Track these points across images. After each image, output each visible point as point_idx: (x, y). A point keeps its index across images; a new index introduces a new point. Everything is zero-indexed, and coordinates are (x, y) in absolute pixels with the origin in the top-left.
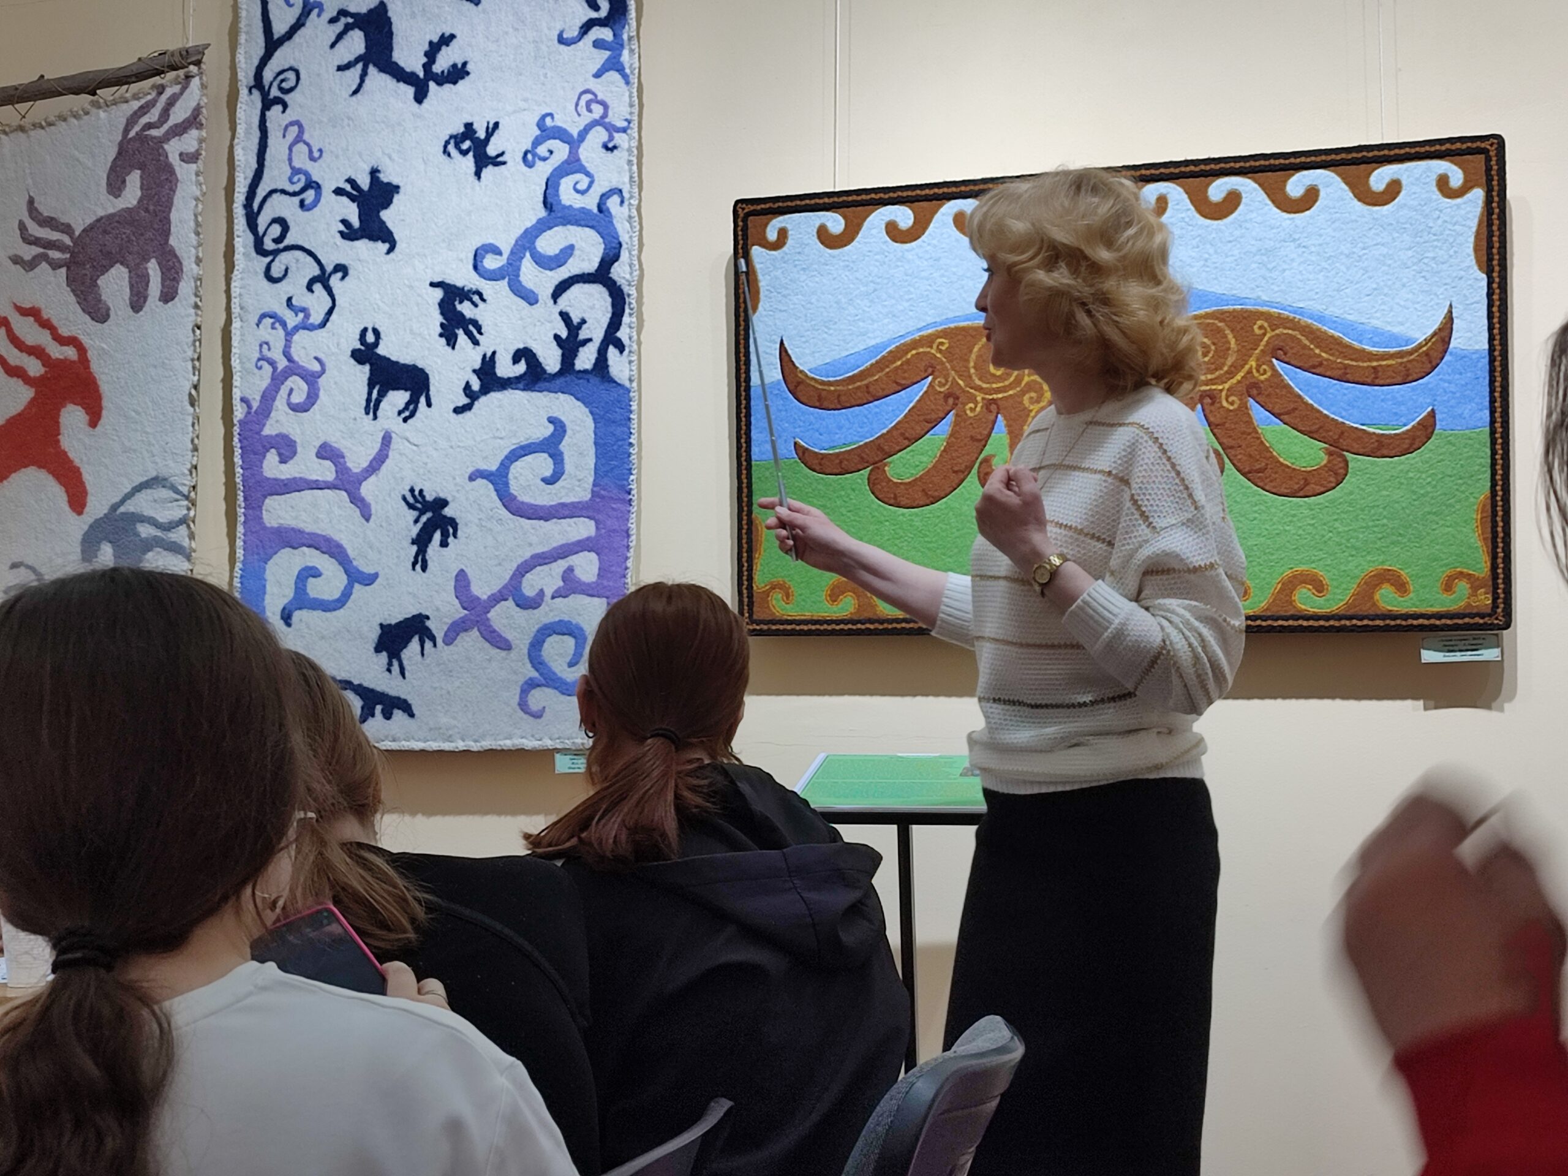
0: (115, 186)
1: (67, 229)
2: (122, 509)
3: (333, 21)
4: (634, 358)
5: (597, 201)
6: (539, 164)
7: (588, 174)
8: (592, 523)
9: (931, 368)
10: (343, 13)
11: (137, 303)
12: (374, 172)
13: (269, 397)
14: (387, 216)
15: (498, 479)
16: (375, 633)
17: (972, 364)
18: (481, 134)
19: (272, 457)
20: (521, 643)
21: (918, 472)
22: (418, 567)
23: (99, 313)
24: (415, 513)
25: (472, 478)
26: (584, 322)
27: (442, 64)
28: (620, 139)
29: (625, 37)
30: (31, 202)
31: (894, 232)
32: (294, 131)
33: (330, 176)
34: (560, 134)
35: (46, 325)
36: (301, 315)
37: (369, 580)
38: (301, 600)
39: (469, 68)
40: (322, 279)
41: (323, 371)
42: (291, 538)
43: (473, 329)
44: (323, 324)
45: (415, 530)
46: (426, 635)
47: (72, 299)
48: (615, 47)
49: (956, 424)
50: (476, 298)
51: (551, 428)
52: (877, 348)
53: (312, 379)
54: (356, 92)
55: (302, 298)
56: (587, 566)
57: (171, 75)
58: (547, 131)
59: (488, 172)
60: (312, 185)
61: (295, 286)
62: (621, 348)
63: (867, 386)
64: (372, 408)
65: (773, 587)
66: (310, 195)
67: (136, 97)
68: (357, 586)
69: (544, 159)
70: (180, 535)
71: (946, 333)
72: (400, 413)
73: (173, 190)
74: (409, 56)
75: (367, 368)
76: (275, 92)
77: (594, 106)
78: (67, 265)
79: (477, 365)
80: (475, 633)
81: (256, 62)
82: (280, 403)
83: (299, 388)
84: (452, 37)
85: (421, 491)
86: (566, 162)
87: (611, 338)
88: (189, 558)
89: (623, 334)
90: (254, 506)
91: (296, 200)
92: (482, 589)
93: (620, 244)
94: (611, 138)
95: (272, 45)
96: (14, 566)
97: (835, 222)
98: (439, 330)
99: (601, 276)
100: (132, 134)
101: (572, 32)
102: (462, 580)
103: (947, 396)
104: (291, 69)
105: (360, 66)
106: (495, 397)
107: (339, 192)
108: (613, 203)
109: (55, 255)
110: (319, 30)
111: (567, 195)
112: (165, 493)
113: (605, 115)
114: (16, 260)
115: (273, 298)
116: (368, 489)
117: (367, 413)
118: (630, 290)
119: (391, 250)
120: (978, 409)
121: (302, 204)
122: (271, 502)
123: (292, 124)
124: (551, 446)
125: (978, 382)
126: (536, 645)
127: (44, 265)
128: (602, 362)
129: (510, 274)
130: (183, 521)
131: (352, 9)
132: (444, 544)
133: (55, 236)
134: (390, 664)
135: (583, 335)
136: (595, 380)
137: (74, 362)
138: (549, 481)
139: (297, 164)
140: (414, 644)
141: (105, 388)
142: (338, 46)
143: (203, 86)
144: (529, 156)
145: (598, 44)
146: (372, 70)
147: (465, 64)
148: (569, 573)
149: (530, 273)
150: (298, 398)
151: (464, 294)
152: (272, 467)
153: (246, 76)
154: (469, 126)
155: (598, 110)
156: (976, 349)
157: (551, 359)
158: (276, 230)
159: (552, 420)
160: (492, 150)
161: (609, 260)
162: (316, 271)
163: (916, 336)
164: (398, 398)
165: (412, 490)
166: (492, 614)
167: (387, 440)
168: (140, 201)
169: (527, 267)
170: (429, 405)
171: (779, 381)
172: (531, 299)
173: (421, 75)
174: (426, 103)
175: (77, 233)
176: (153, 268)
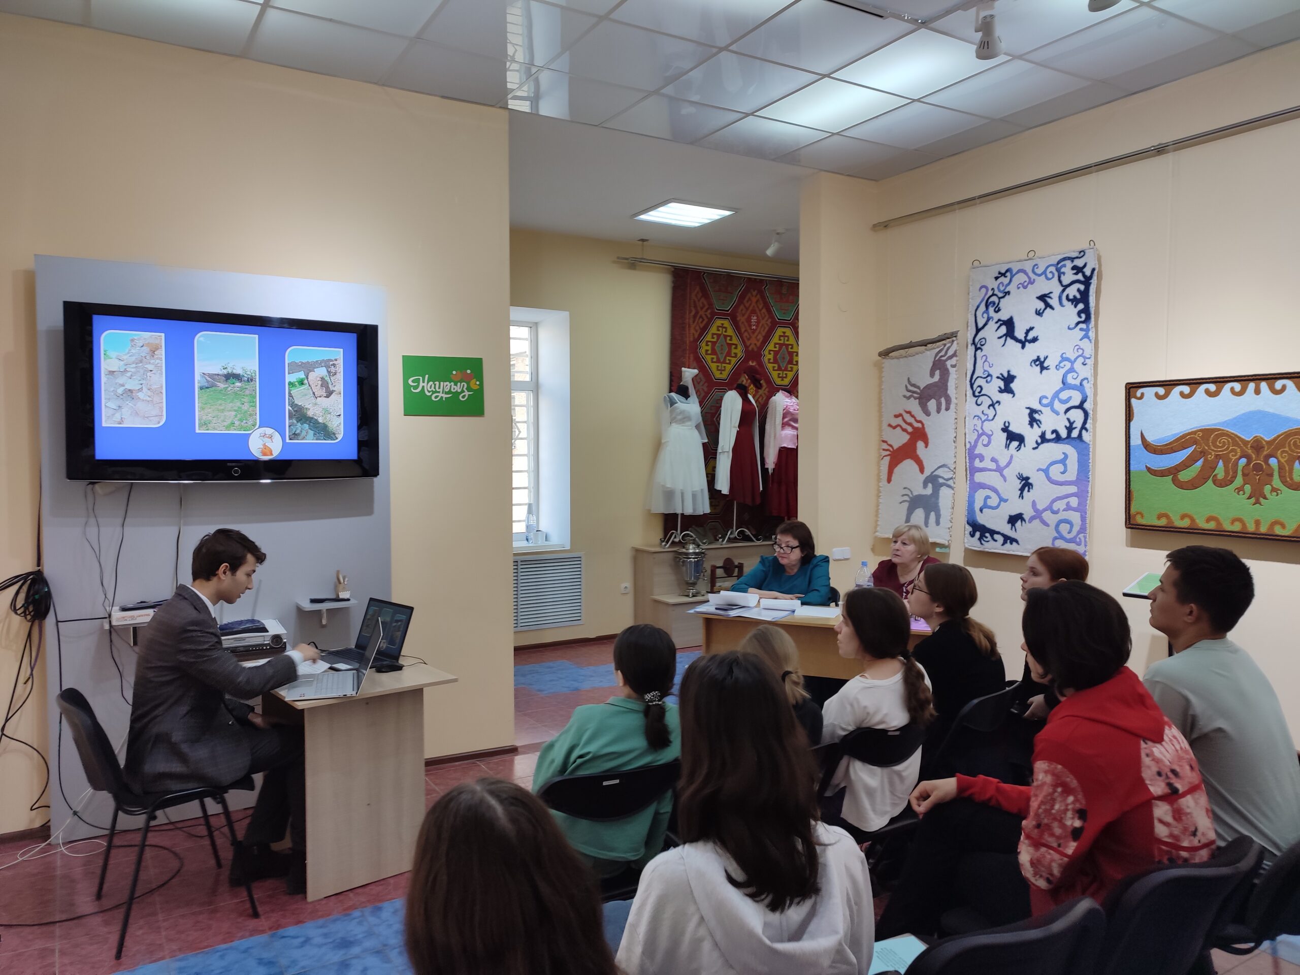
0: (932, 375)
1: (918, 387)
2: (934, 474)
3: (997, 322)
4: (1091, 434)
5: (1079, 382)
6: (1061, 369)
7: (1077, 373)
8: (1076, 488)
9: (1195, 442)
10: (999, 320)
11: (939, 411)
12: (1009, 372)
13: (976, 441)
14: (1012, 385)
15: (1046, 471)
16: (1007, 518)
17: (1210, 442)
18: (1042, 359)
19: (977, 460)
20: (1053, 524)
21: (1190, 478)
22: (1021, 498)
23: (928, 413)
24: (1020, 481)
25: (1038, 471)
26: (1074, 422)
27: (1030, 337)
28: (1087, 361)
29: (1090, 327)
30: (909, 379)
31: (1182, 395)
32: (984, 358)
33: (995, 373)
34: (1068, 359)
35: (913, 416)
36: (986, 416)
37: (1006, 501)
38: (985, 506)
39: (1039, 338)
40: (992, 405)
41: (992, 435)
42: (983, 486)
43: (1038, 422)
44: (993, 419)
45: (1020, 486)
46: (1023, 520)
47: (920, 409)
48: (1087, 330)
49: (1204, 462)
50: (1040, 413)
51: (1063, 456)
52: (1175, 434)
53: (989, 436)
54: (1003, 345)
55: (987, 411)
56: (1074, 502)
57: (948, 340)
58: (1064, 359)
59: (1045, 372)
60: (989, 375)
61: (984, 407)
62: (1087, 430)
63: (1172, 448)
64: (1007, 446)
65: (1138, 513)
66: (989, 379)
67: (938, 347)
68: (1002, 502)
69: (1063, 368)
70: (950, 483)
71: (1201, 430)
72: (1016, 448)
73: (948, 376)
74: (1020, 333)
75: (1006, 434)
76: (979, 346)
77: (1079, 350)
78: (919, 398)
79: (1040, 434)
80: (1038, 520)
81: (973, 336)
82: (980, 444)
83: (985, 439)
84: (1033, 328)
85: (1022, 474)
86: (1070, 369)
87: (1084, 427)
88: (953, 489)
89: (1087, 426)
90: (972, 475)
91: (985, 380)
92: (1040, 507)
93: (1087, 396)
94: (1085, 361)
95: (978, 330)
96: (905, 488)
97: (1161, 391)
98: (1028, 423)
99: (1081, 406)
100: (937, 359)
101: (1072, 326)
102: (1034, 504)
103: (1201, 452)
104: (984, 338)
105: (1005, 337)
106: (1045, 445)
107: (998, 378)
108: (1085, 383)
109: (915, 395)
110: (992, 325)
111: (1070, 380)
112: (947, 469)
113: (1083, 353)
114: (905, 396)
115: (978, 411)
116: (1005, 472)
117: (1006, 448)
118: (1090, 412)
119: (1013, 396)
120: (1213, 457)
121: (987, 381)
122: (977, 474)
123: (984, 356)
124: (1063, 461)
125: (1213, 448)
126: (1057, 526)
127: (912, 399)
128: (1080, 435)
129: (1050, 405)
130: (951, 478)
131: (1003, 319)
132: (1029, 491)
133: (915, 389)
134: (1012, 528)
135: (1074, 426)
136: (1078, 441)
137: (920, 428)
138: (1063, 473)
139: (985, 369)
140: (1019, 522)
141: (929, 436)
142: (998, 331)
143: (958, 344)
144: (1058, 367)
145: (1081, 329)
146: (1008, 339)
147: (1037, 337)
148: (1068, 504)
149: (1057, 405)
150: (985, 442)
151: (1035, 411)
152: (977, 463)
153: (970, 341)
154: (1038, 357)
155: (1080, 352)
156: (1212, 436)
157: (1064, 433)
158: (979, 389)
159: (1064, 453)
160: (1045, 365)
161: (1083, 402)
162: (991, 403)
163: (1190, 431)
164: (1015, 444)
165: (1019, 473)
166: (1043, 515)
167: (1012, 457)
168: (940, 379)
169: (1056, 403)
170: (1025, 446)
171: (1140, 445)
172: (1057, 413)
173: (1023, 339)
174: (1025, 349)
175: (922, 389)
176: (943, 400)
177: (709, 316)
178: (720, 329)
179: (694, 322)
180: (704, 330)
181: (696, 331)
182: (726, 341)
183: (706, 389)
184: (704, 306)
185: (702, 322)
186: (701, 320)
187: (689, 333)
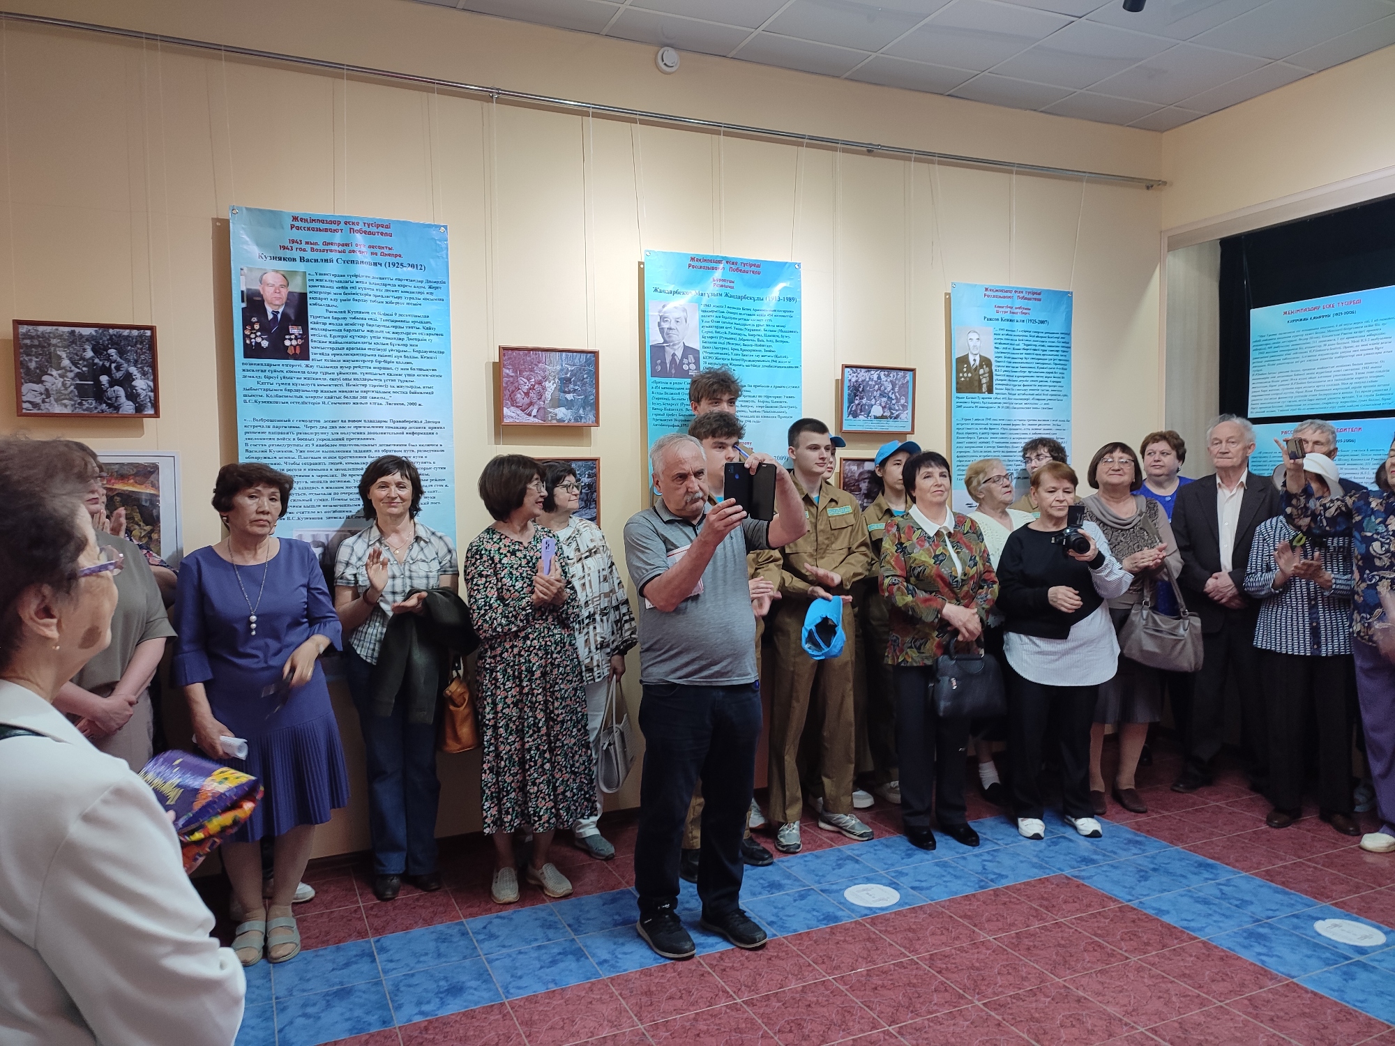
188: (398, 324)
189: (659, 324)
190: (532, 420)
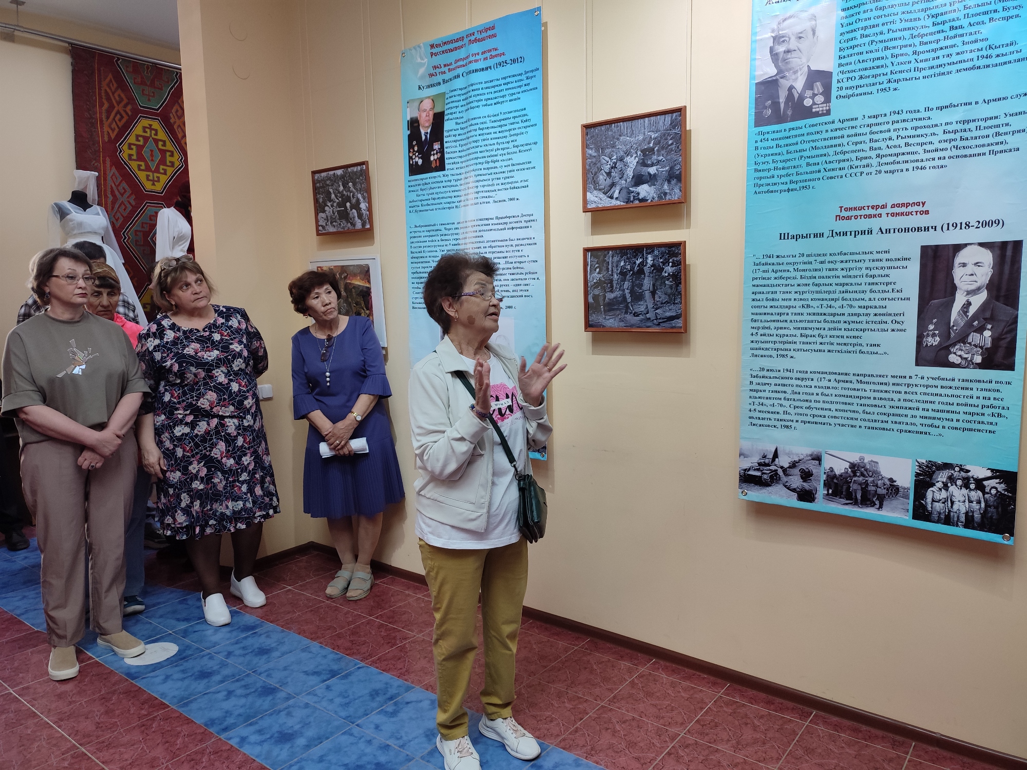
177: (130, 113)
178: (148, 130)
179: (108, 118)
180: (124, 130)
181: (113, 130)
182: (157, 146)
183: (133, 203)
184: (121, 100)
185: (120, 120)
186: (118, 116)
187: (102, 132)
188: (503, 123)
189: (771, 49)
190: (614, 203)
